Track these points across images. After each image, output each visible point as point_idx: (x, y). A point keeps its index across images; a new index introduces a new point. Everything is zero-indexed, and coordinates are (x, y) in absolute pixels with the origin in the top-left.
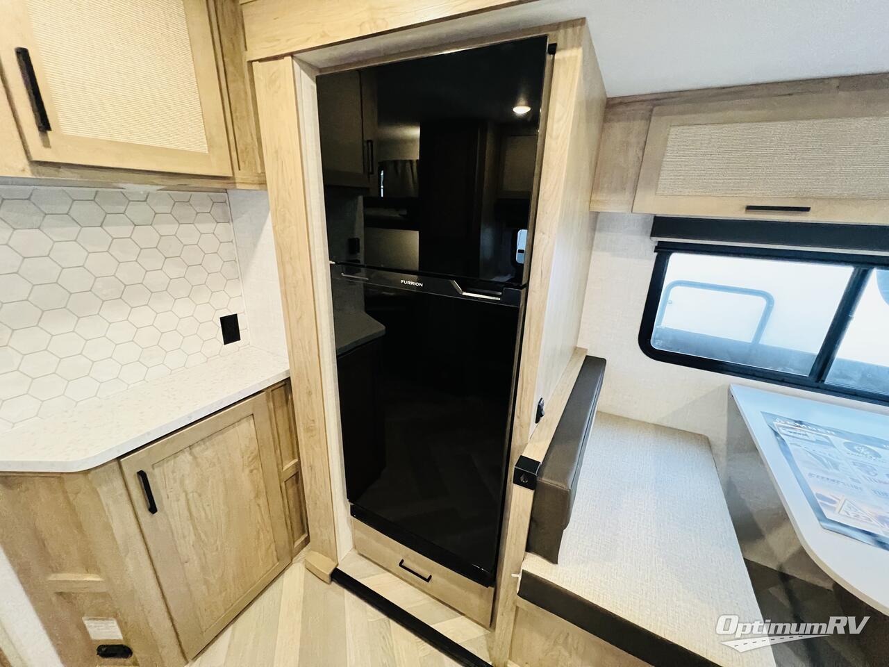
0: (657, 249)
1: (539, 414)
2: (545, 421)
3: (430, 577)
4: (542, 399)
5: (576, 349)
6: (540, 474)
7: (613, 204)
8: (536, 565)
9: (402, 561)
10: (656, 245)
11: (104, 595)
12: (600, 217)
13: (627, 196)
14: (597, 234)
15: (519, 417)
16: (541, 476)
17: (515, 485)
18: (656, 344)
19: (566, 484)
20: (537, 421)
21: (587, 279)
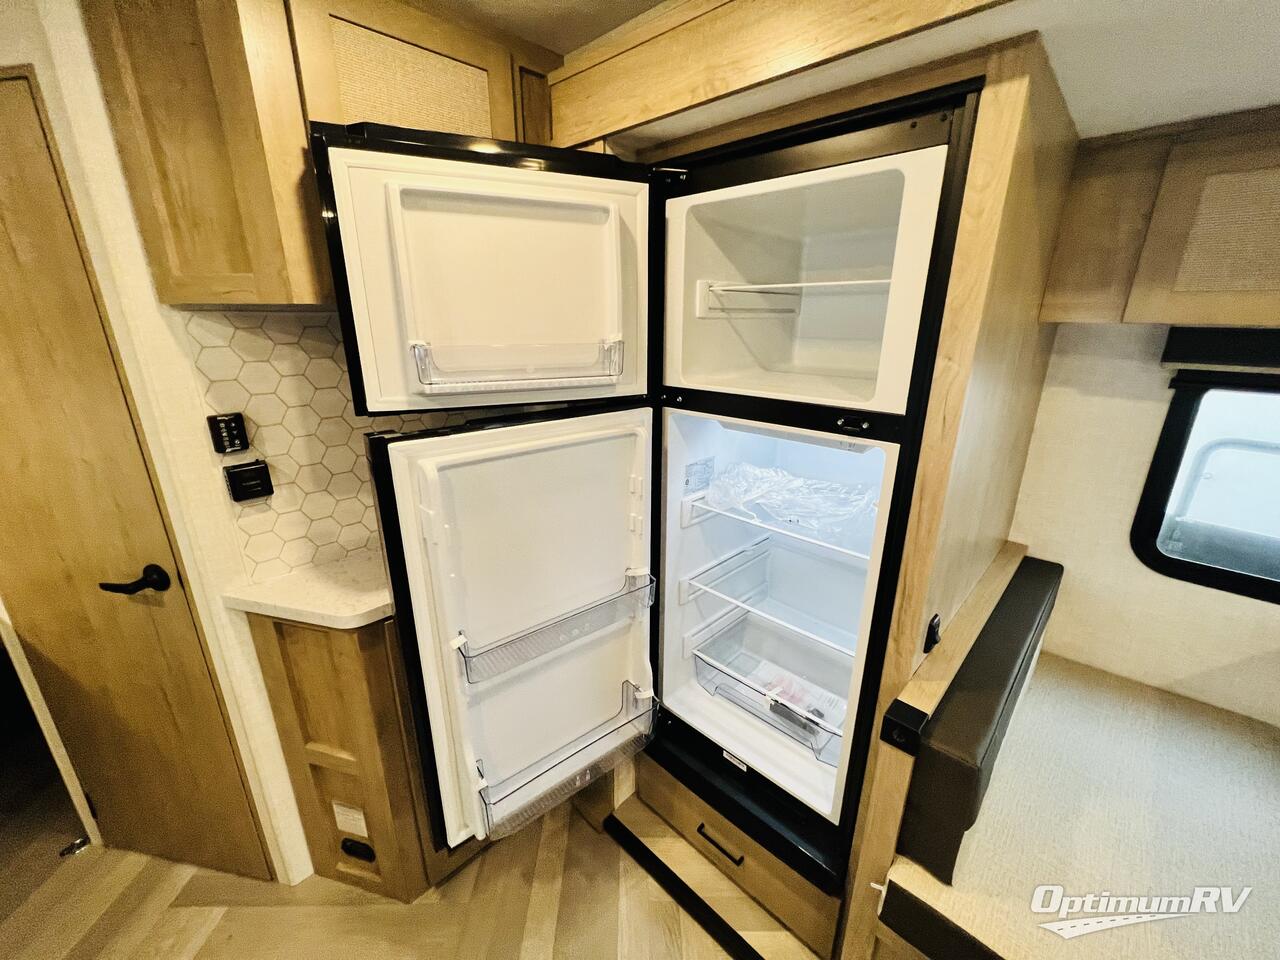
0: (1173, 384)
1: (931, 639)
2: (941, 650)
3: (742, 859)
4: (936, 616)
5: (1006, 543)
6: (927, 733)
7: (1085, 311)
8: (912, 878)
9: (702, 826)
10: (1174, 375)
11: (354, 779)
12: (1060, 331)
13: (1112, 295)
14: (1054, 358)
15: (896, 641)
16: (929, 738)
17: (881, 743)
18: (1165, 546)
19: (974, 757)
20: (928, 648)
21: (1031, 430)
